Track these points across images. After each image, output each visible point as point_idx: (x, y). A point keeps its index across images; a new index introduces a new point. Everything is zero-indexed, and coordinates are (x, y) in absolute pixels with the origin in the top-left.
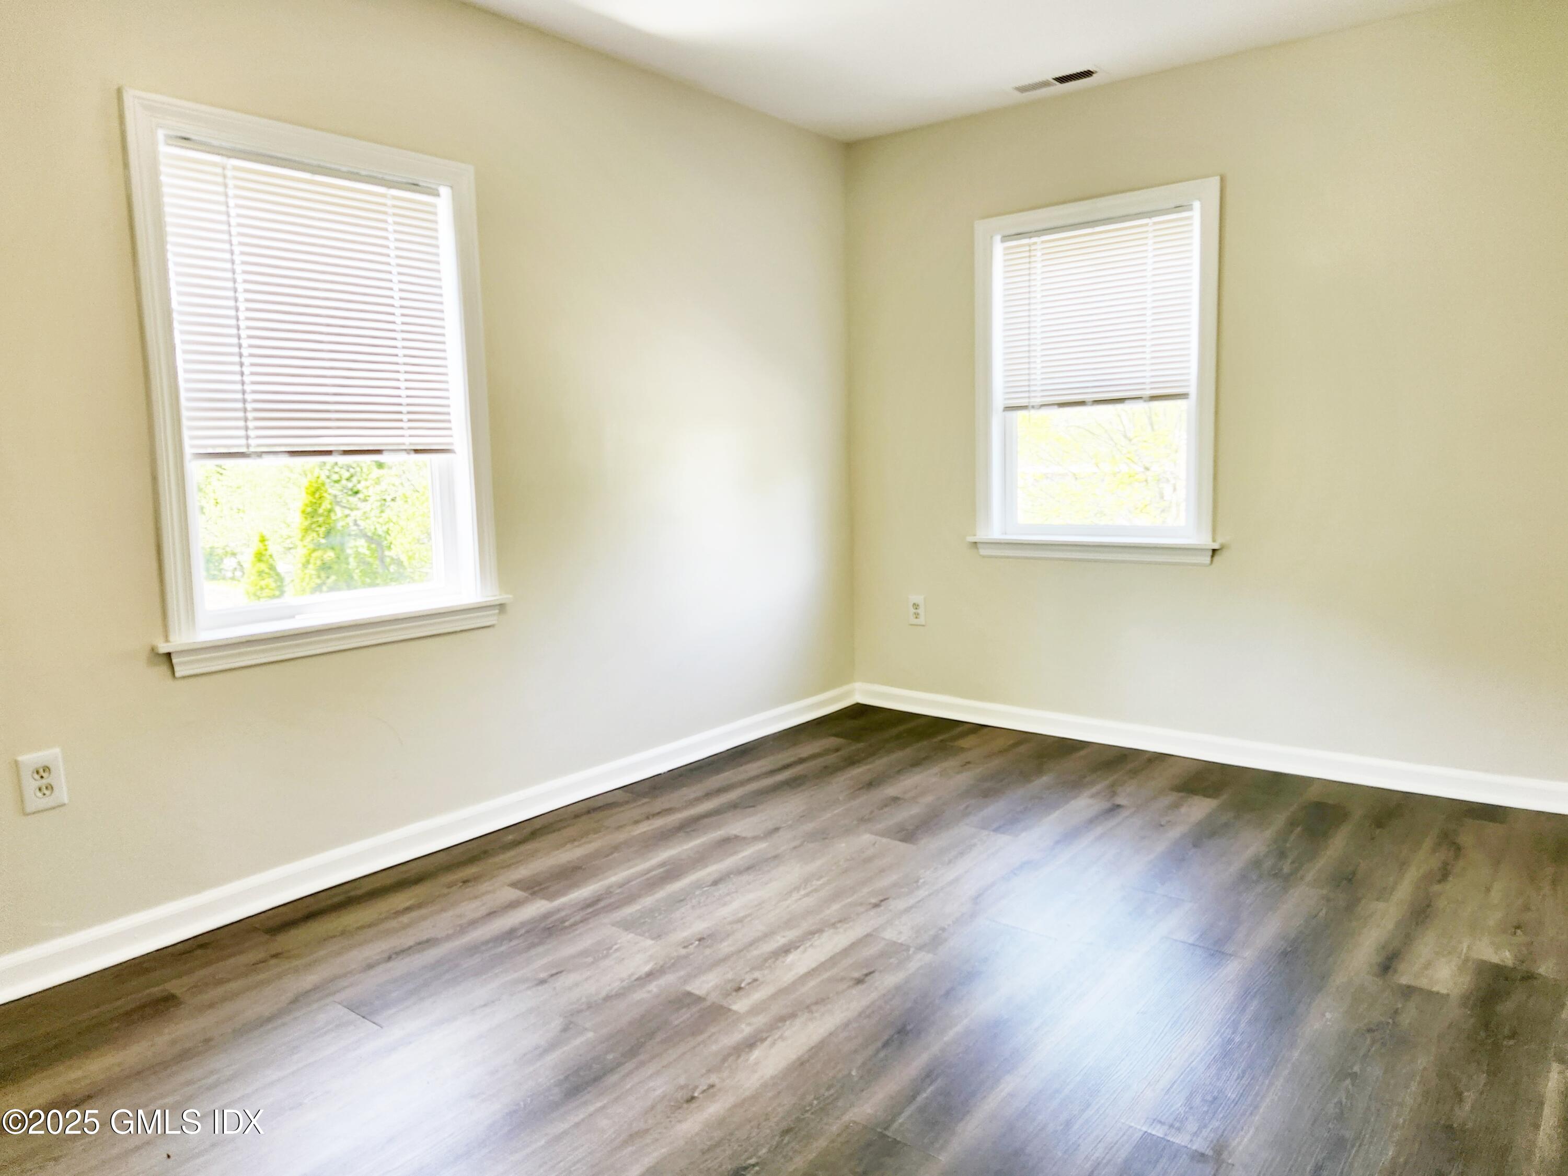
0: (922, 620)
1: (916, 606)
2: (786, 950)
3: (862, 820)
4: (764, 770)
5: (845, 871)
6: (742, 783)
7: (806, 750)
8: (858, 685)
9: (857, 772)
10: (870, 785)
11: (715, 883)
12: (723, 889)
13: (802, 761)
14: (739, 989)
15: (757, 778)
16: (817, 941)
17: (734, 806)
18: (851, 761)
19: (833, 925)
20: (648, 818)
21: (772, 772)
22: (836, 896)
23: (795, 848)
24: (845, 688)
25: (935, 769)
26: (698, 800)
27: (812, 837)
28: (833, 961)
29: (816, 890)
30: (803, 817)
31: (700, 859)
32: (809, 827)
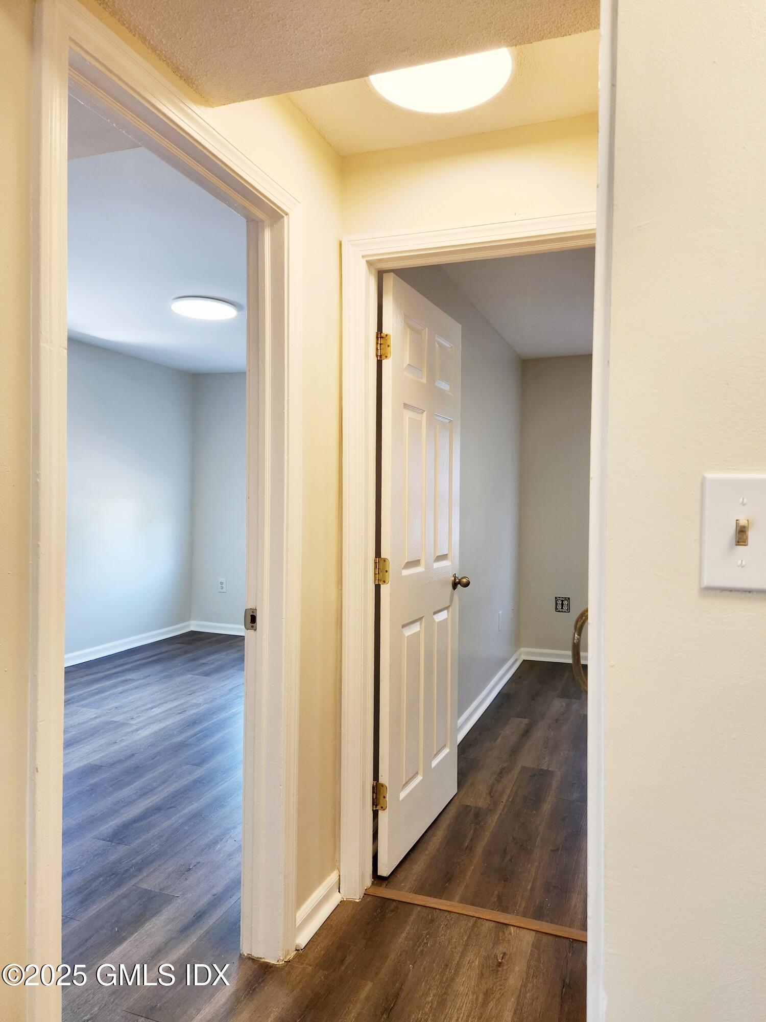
0: (224, 590)
1: (222, 583)
2: (152, 708)
3: (189, 671)
4: (145, 656)
5: (178, 686)
6: (132, 662)
7: (164, 649)
8: (192, 622)
9: (188, 655)
10: (194, 660)
11: (121, 693)
12: (124, 694)
13: (162, 653)
14: (133, 718)
15: (140, 660)
16: (164, 705)
17: (128, 670)
18: (186, 652)
19: (171, 701)
20: (87, 675)
21: (148, 658)
22: (173, 693)
23: (157, 681)
24: (186, 623)
25: (225, 653)
26: (111, 669)
27: (165, 677)
28: (170, 709)
29: (166, 692)
30: (161, 672)
31: (114, 686)
32: (164, 674)
